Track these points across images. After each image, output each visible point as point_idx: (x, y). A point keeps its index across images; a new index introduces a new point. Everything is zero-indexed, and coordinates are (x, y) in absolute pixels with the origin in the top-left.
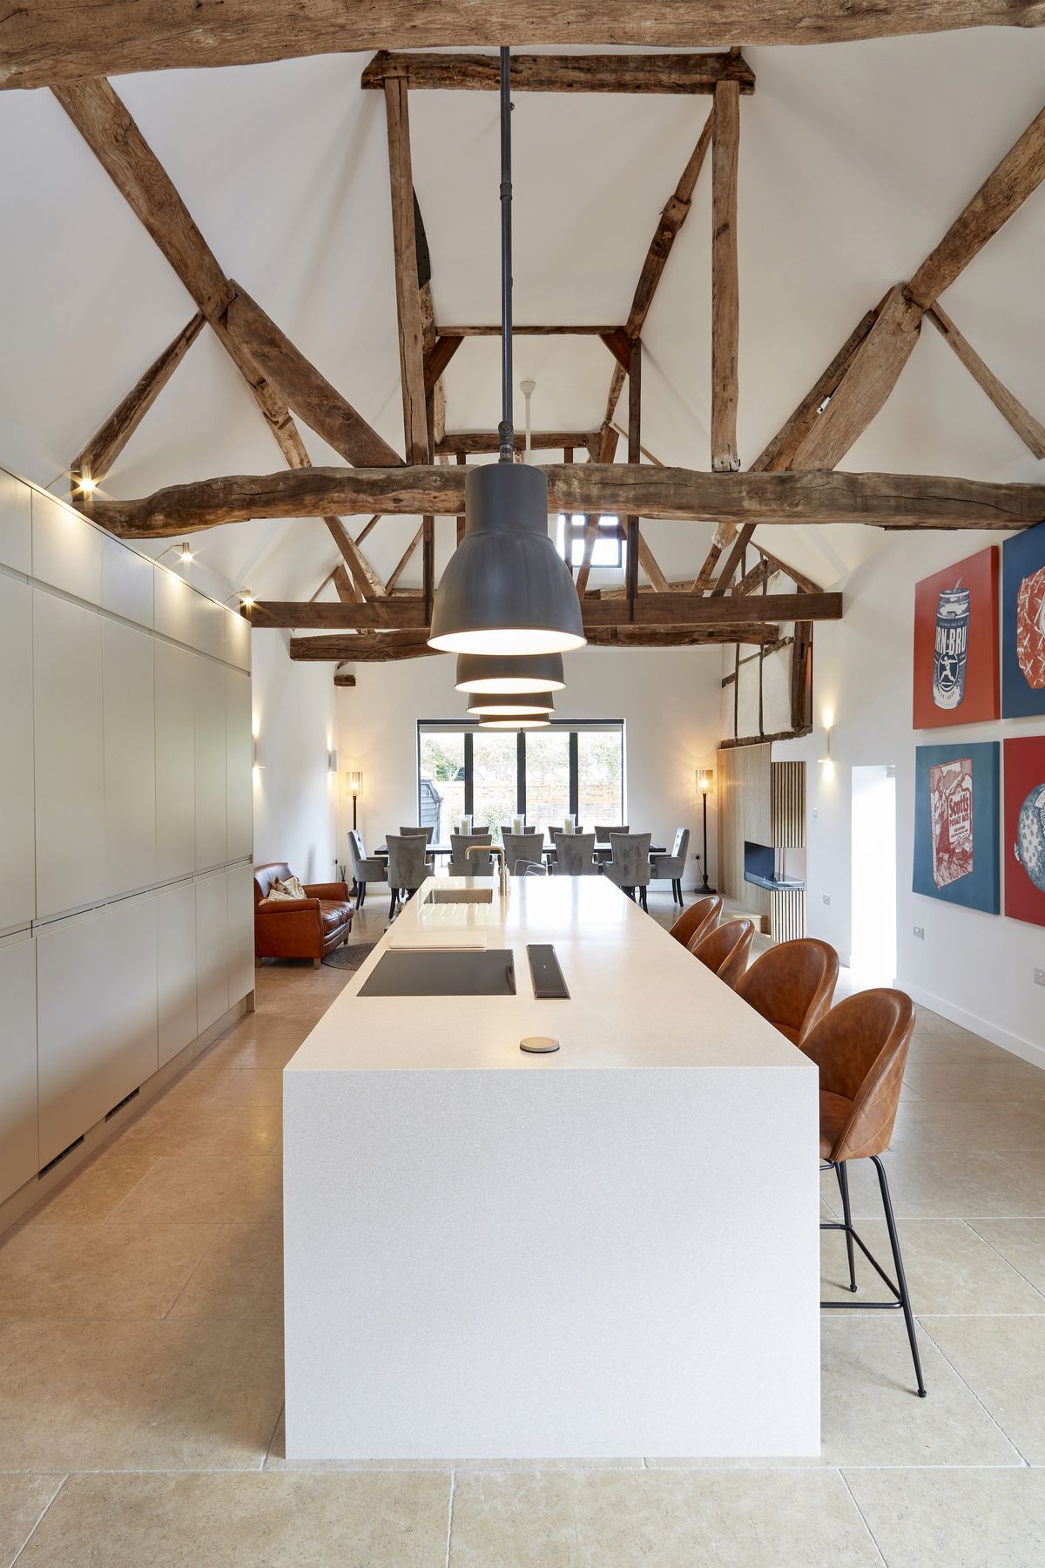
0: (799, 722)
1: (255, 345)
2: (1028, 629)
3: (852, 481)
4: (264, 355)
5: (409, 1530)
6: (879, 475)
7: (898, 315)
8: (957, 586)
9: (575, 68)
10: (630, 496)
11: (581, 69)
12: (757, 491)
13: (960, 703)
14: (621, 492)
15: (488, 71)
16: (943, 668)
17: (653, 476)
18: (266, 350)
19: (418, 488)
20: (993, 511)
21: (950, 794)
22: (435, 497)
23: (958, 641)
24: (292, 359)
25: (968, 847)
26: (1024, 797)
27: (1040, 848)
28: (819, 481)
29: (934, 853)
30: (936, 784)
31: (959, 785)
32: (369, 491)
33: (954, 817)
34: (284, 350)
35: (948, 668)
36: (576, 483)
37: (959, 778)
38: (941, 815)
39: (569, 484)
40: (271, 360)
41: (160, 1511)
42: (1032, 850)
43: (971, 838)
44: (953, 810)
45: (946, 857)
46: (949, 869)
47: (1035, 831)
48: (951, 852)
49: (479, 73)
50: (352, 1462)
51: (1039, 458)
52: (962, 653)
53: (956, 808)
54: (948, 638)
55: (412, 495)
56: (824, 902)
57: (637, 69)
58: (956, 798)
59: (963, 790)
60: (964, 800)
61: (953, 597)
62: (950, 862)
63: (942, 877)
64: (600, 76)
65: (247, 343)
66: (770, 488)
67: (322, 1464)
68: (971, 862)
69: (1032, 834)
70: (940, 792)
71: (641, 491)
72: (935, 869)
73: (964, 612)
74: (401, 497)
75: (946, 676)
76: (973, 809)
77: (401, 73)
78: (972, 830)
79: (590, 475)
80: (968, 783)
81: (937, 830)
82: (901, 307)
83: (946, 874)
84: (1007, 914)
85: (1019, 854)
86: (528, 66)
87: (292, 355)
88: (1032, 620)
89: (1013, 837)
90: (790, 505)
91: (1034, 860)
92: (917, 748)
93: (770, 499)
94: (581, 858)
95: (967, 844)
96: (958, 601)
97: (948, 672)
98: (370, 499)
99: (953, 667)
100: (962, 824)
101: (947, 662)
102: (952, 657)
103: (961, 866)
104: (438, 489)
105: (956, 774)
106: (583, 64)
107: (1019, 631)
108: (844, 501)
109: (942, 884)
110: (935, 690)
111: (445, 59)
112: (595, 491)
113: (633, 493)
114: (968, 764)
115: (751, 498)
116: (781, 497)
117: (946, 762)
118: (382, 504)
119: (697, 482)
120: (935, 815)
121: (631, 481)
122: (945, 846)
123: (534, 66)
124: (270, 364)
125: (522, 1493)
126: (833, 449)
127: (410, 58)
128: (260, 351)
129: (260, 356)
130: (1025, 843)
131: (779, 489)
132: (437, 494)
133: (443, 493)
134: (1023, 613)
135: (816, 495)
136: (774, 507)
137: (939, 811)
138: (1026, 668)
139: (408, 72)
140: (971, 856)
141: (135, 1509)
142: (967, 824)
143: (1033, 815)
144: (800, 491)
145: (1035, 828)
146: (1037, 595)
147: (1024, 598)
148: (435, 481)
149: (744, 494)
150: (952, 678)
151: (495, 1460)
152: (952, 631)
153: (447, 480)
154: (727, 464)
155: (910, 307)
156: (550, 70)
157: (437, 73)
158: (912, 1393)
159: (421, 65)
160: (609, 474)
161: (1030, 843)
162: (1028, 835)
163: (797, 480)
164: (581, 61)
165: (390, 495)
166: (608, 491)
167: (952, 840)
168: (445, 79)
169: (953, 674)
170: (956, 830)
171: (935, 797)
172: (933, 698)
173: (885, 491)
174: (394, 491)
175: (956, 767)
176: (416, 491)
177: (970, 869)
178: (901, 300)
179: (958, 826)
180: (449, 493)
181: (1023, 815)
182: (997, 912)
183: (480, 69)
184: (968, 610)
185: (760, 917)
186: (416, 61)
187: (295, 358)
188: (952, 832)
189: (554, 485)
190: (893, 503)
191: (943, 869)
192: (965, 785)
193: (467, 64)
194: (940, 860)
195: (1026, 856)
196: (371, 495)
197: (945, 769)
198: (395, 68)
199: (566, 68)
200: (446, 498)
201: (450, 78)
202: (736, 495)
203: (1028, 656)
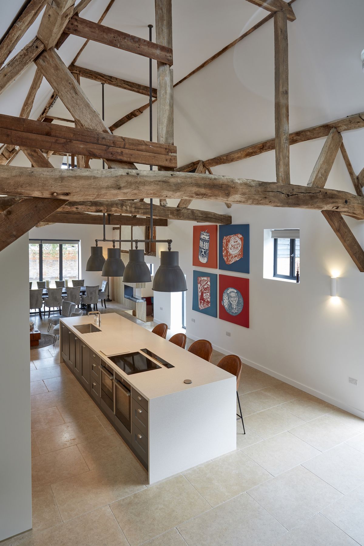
0: (148, 251)
1: (29, 151)
2: (226, 249)
3: (193, 211)
4: (32, 155)
5: (183, 486)
6: (198, 210)
7: (202, 169)
8: (206, 231)
9: (127, 84)
10: (142, 212)
11: (129, 85)
12: (172, 213)
13: (207, 262)
14: (140, 211)
15: (104, 79)
16: (202, 252)
17: (147, 206)
18: (33, 153)
19: (84, 205)
20: (221, 221)
21: (204, 285)
22: (89, 208)
23: (206, 246)
24: (42, 158)
25: (209, 300)
26: (224, 290)
27: (228, 303)
28: (186, 211)
29: (199, 300)
30: (199, 282)
31: (206, 283)
32: (69, 205)
33: (205, 291)
34: (39, 154)
35: (203, 252)
36: (128, 207)
37: (207, 282)
38: (201, 290)
39: (127, 207)
40: (35, 157)
41: (135, 502)
42: (226, 303)
43: (210, 298)
44: (204, 289)
45: (203, 302)
46: (204, 305)
47: (227, 299)
48: (204, 301)
49: (101, 78)
50: (163, 480)
51: (228, 208)
52: (207, 249)
53: (205, 289)
54: (203, 244)
55: (82, 207)
56: (160, 309)
57: (143, 89)
58: (206, 287)
59: (208, 285)
60: (208, 287)
61: (205, 234)
62: (204, 303)
63: (201, 307)
64: (133, 89)
65: (26, 150)
66: (175, 212)
67: (157, 482)
68: (210, 304)
69: (226, 299)
70: (201, 284)
71: (145, 211)
72: (199, 304)
73: (208, 239)
74: (78, 207)
75: (203, 254)
76: (211, 291)
77: (78, 72)
78: (210, 295)
79: (132, 205)
80: (209, 283)
81: (200, 294)
82: (202, 167)
83: (203, 306)
84: (220, 318)
85: (223, 304)
86: (115, 80)
87: (42, 157)
88: (227, 248)
89: (221, 299)
90: (179, 217)
91: (227, 305)
92: (194, 271)
93: (175, 215)
94: (76, 295)
95: (209, 299)
96: (206, 235)
97: (203, 253)
98: (69, 207)
99: (205, 252)
100: (207, 294)
101: (203, 251)
102: (205, 250)
103: (207, 305)
104: (90, 206)
105: (206, 281)
106: (129, 84)
107: (223, 249)
108: (191, 217)
109: (201, 308)
110: (199, 257)
111: (91, 72)
112: (133, 210)
113: (143, 211)
114: (209, 279)
115: (171, 214)
116: (178, 215)
117: (203, 277)
118: (72, 209)
119: (158, 209)
120: (199, 290)
121: (142, 208)
122: (202, 298)
123: (116, 81)
124: (34, 158)
125: (196, 473)
126: (188, 202)
127: (81, 69)
128: (30, 153)
129: (31, 155)
130: (225, 301)
131: (177, 212)
132: (89, 207)
133: (91, 207)
134: (224, 245)
135: (185, 215)
136: (176, 217)
137: (200, 289)
138: (225, 259)
139: (80, 72)
140: (210, 302)
141: (130, 503)
142: (209, 294)
143: (227, 295)
144: (182, 214)
145: (227, 298)
146: (228, 242)
147: (224, 241)
148: (89, 203)
149: (169, 213)
150: (204, 255)
151: (188, 470)
152: (205, 243)
153: (93, 203)
154: (164, 204)
155: (204, 167)
156: (121, 83)
157: (88, 75)
158: (243, 434)
159: (84, 72)
160: (137, 205)
161: (226, 301)
162: (225, 299)
163: (181, 211)
164: (129, 83)
165: (75, 207)
166: (137, 210)
167: (204, 297)
168: (90, 77)
169: (205, 254)
170: (205, 295)
171: (199, 285)
172: (199, 259)
173: (200, 215)
174: (77, 205)
175: (205, 278)
176: (83, 206)
177: (210, 306)
178: (202, 165)
179: (206, 294)
180: (93, 207)
181: (224, 294)
182: (216, 317)
183: (101, 77)
184: (209, 239)
185: (132, 311)
186: (82, 70)
187: (43, 158)
188: (204, 295)
189: (122, 207)
190: (201, 218)
191: (202, 305)
192: (208, 284)
193: (98, 75)
194: (201, 302)
195: (225, 304)
196: (69, 206)
197: (202, 278)
198: (76, 70)
199: (125, 84)
200: (92, 209)
201: (92, 77)
202: (167, 214)
203: (226, 256)
